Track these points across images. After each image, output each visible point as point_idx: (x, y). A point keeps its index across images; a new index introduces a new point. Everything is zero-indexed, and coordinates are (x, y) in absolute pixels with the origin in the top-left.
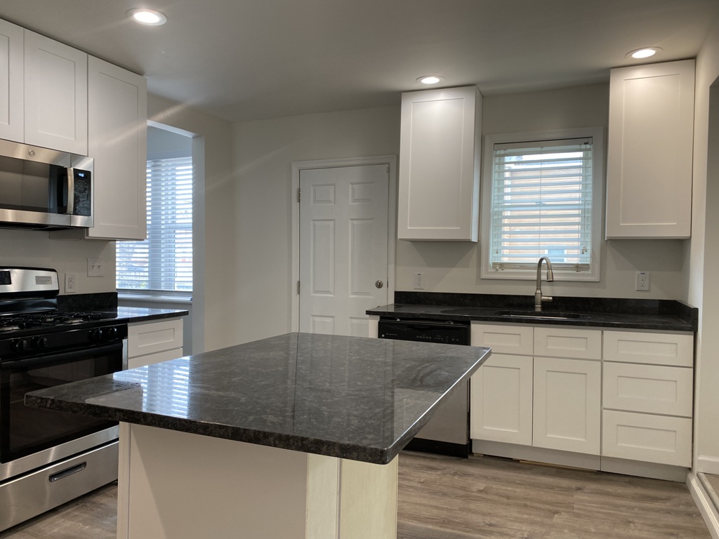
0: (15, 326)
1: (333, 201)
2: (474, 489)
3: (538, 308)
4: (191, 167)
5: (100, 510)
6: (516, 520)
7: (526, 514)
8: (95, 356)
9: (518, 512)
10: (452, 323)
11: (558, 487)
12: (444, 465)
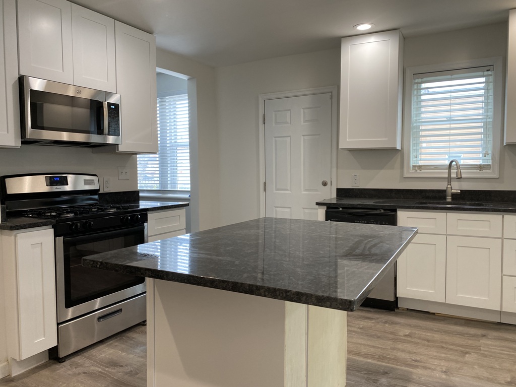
0: (72, 214)
1: (289, 122)
2: (401, 333)
3: (449, 199)
4: (187, 101)
5: (132, 342)
6: (435, 358)
7: (443, 353)
8: (125, 235)
9: (437, 352)
10: (382, 211)
11: (467, 334)
12: (377, 316)
